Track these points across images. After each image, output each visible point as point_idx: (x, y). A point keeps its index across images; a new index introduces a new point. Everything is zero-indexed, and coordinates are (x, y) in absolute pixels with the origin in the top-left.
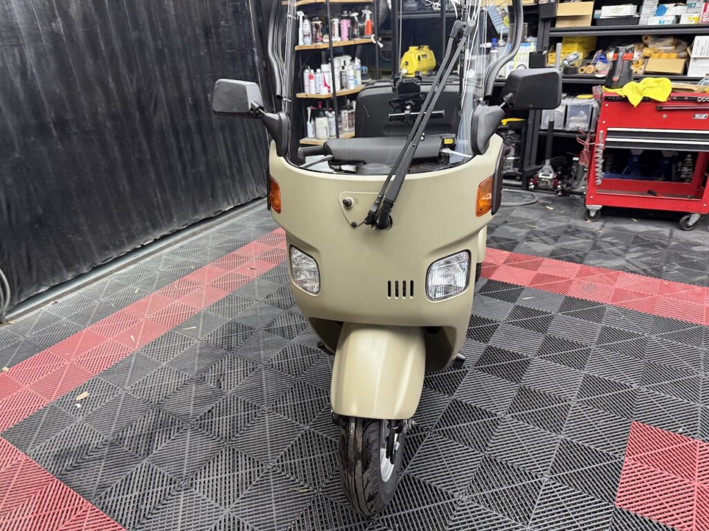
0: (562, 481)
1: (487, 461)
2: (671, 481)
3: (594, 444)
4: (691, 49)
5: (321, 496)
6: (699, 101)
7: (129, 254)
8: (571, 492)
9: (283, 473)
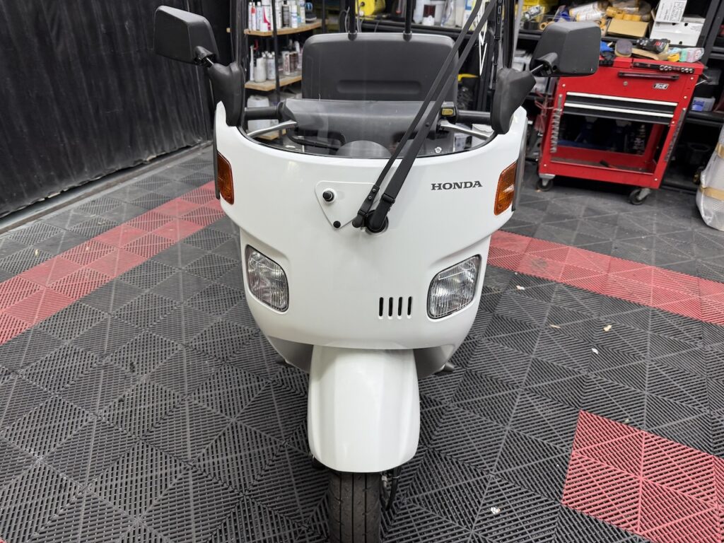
0: (508, 478)
1: (430, 456)
2: (617, 476)
3: (541, 436)
4: (655, 12)
5: (247, 500)
6: (662, 69)
7: (29, 208)
8: (517, 490)
9: (204, 475)
